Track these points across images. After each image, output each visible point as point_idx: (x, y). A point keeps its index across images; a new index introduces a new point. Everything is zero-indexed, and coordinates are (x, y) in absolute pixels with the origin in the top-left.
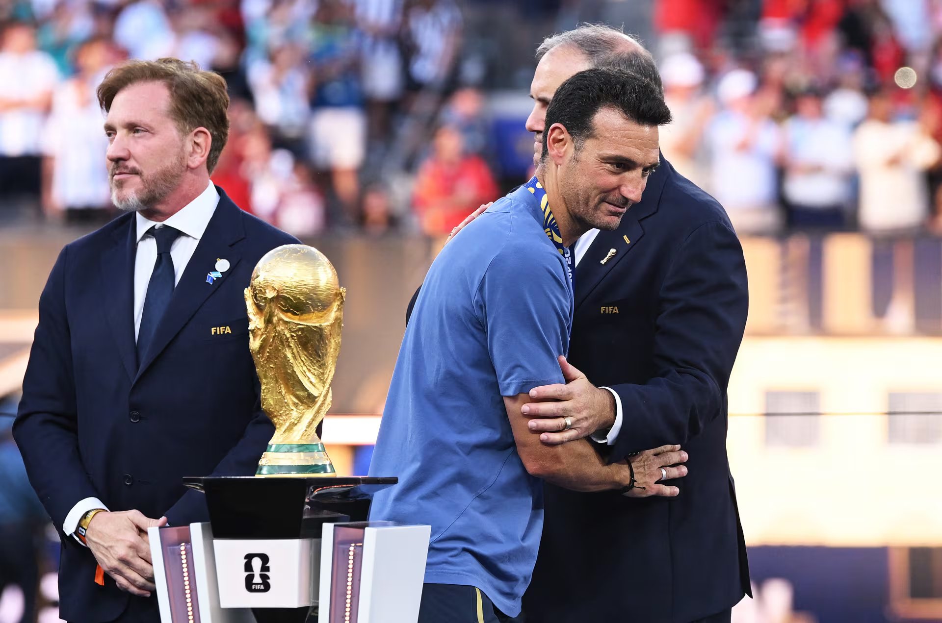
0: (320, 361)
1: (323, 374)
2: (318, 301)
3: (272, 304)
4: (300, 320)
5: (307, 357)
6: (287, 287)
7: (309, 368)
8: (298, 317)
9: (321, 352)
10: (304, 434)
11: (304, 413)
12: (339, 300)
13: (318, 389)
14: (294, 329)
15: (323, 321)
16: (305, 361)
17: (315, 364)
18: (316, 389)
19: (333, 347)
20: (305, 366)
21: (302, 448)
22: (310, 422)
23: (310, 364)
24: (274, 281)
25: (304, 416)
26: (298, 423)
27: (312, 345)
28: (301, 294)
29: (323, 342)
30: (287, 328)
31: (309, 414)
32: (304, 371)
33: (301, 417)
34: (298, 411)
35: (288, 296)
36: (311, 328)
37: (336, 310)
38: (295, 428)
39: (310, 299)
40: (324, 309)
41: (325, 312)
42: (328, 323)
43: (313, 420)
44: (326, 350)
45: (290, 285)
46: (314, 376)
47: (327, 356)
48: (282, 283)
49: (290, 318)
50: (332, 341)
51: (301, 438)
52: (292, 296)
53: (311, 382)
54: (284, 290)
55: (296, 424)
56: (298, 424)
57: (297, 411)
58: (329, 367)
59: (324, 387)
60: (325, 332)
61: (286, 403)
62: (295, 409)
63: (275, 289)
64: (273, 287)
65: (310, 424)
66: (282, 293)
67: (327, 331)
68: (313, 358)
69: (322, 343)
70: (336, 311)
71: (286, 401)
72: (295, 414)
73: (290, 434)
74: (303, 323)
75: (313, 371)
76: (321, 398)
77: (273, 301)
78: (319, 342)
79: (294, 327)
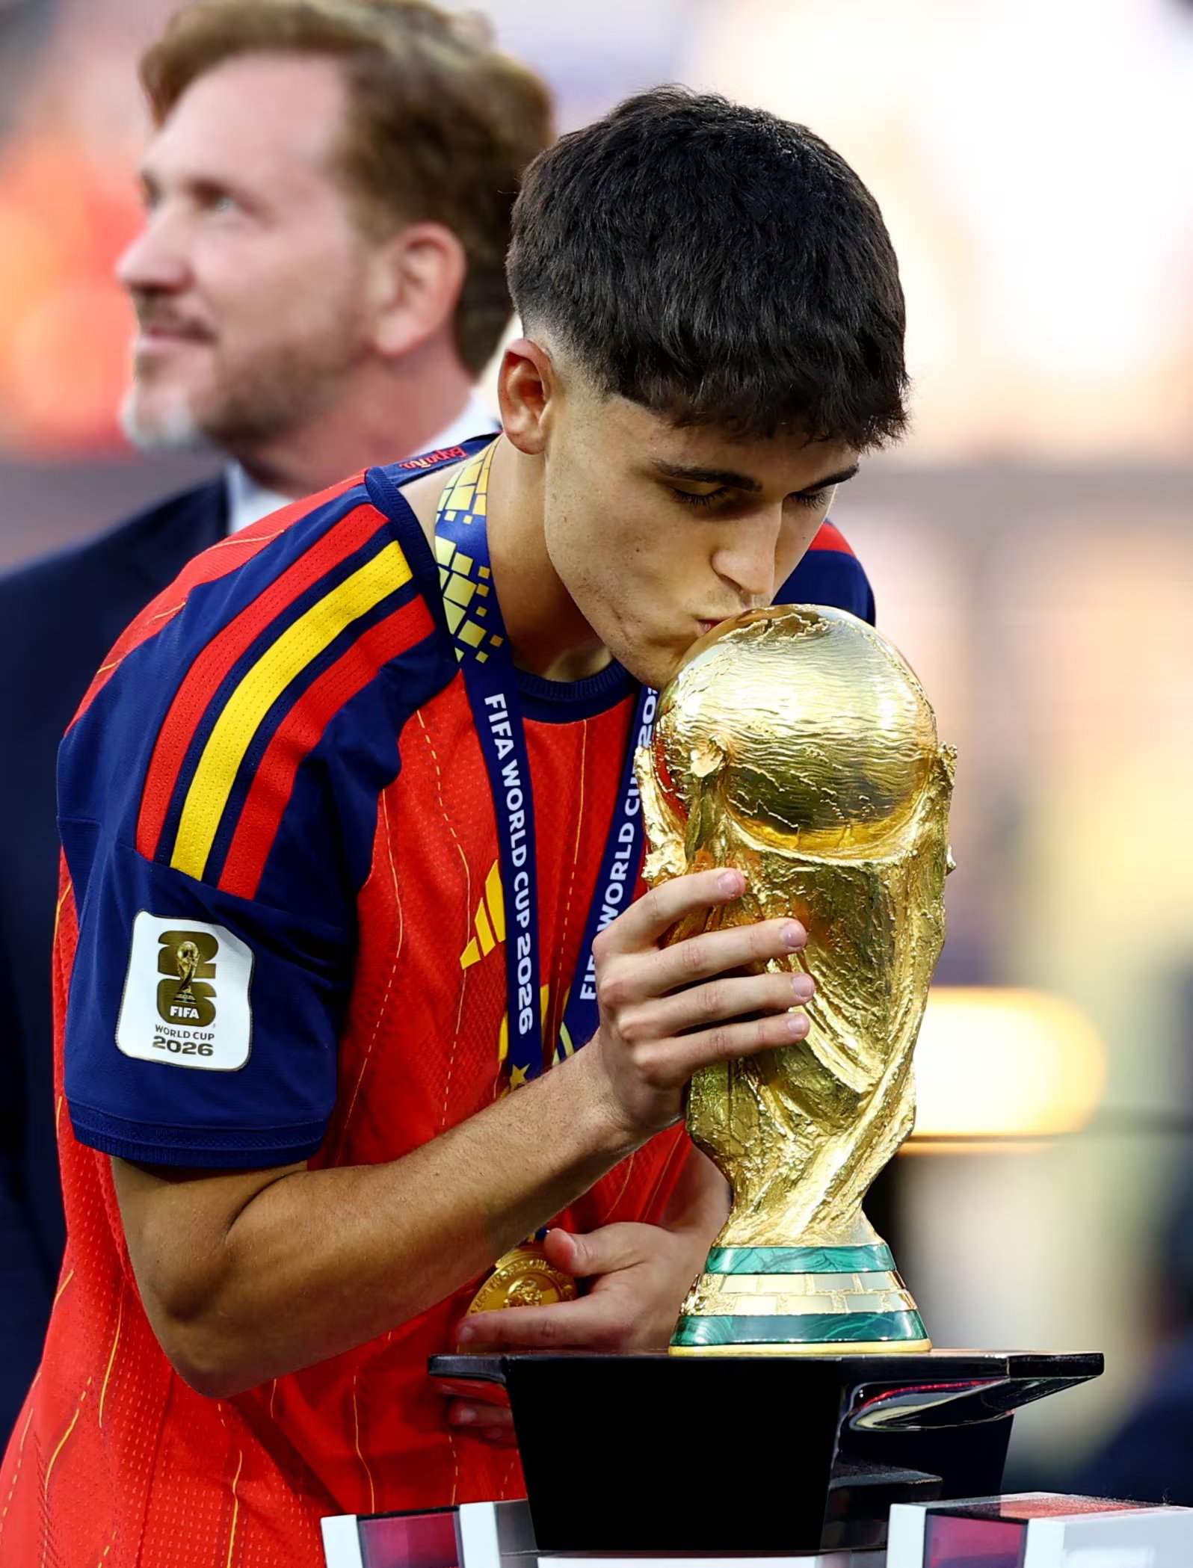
0: (871, 981)
1: (883, 1020)
2: (859, 788)
3: (709, 796)
4: (799, 848)
5: (829, 966)
6: (755, 741)
7: (836, 1001)
8: (794, 838)
9: (874, 952)
10: (821, 1216)
11: (820, 1146)
12: (932, 783)
13: (866, 1070)
14: (783, 876)
15: (882, 850)
16: (821, 980)
17: (856, 990)
18: (859, 1069)
19: (916, 935)
20: (824, 995)
21: (813, 1260)
22: (838, 1176)
23: (839, 991)
24: (715, 722)
25: (820, 1156)
26: (800, 1178)
27: (843, 929)
28: (803, 765)
29: (878, 918)
30: (758, 874)
31: (838, 1151)
32: (821, 1013)
33: (811, 1161)
34: (801, 1139)
35: (759, 771)
36: (834, 872)
37: (923, 814)
38: (792, 1195)
39: (835, 781)
40: (884, 813)
41: (886, 821)
42: (894, 859)
43: (850, 1170)
44: (892, 945)
45: (766, 736)
46: (852, 1030)
47: (897, 964)
48: (740, 728)
49: (771, 843)
50: (915, 914)
51: (809, 1229)
52: (773, 772)
53: (842, 1048)
54: (747, 751)
55: (794, 1183)
56: (800, 1183)
57: (795, 1141)
58: (905, 1001)
59: (885, 1062)
60: (886, 887)
61: (761, 1113)
62: (791, 1136)
63: (719, 749)
64: (712, 742)
65: (840, 1182)
66: (741, 761)
67: (892, 883)
68: (849, 970)
69: (875, 922)
70: (924, 820)
71: (762, 1107)
72: (792, 1150)
73: (775, 1215)
74: (810, 859)
75: (849, 1012)
76: (878, 1101)
77: (715, 785)
78: (867, 921)
79: (782, 872)
